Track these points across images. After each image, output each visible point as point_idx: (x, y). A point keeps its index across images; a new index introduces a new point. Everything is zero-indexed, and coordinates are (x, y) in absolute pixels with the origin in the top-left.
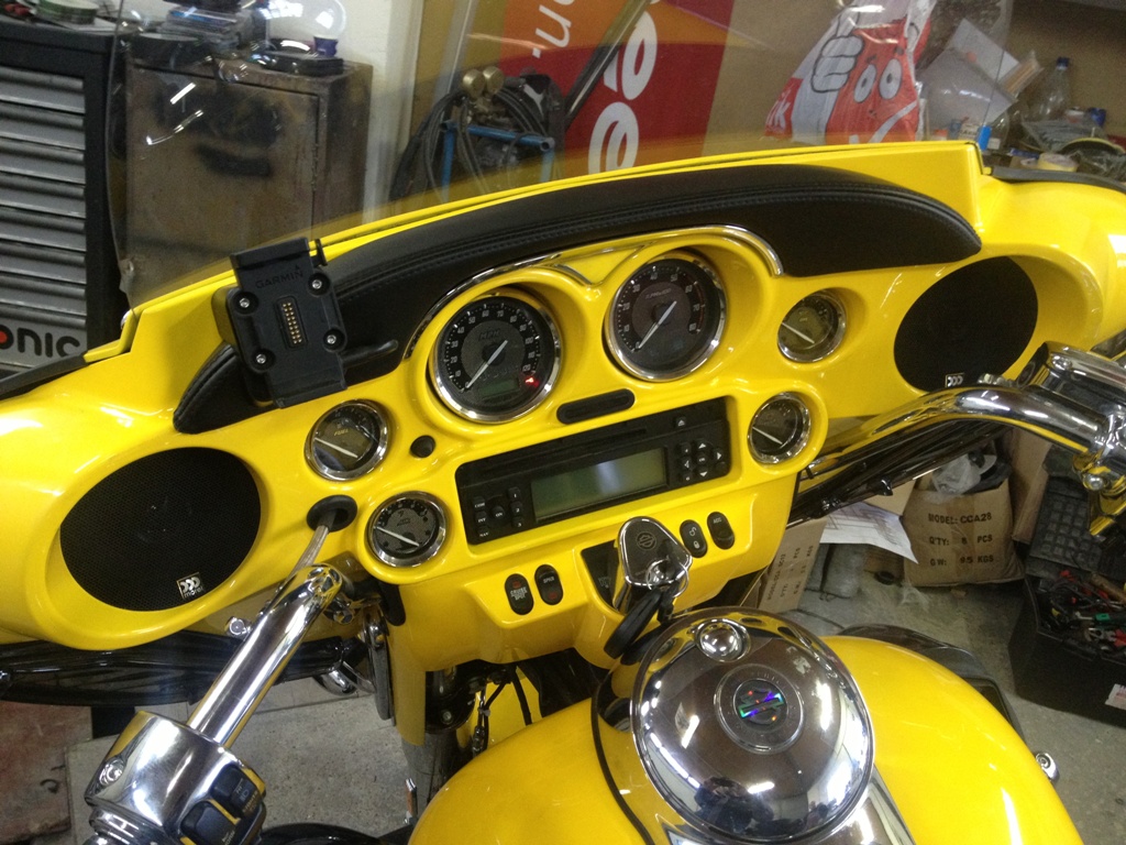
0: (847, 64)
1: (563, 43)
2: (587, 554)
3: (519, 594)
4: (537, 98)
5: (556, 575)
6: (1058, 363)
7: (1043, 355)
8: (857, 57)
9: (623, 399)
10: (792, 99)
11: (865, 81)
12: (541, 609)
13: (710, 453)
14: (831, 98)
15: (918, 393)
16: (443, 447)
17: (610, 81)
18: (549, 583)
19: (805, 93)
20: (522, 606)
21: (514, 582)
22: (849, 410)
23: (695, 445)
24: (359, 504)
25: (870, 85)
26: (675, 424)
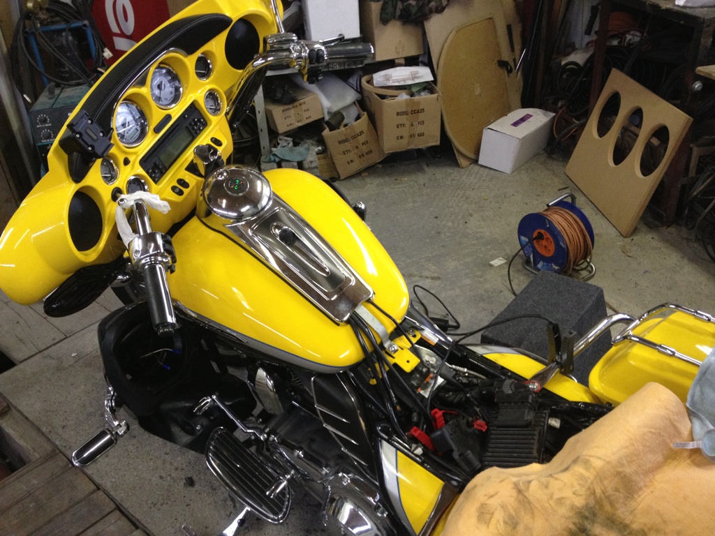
2: (187, 169)
3: (177, 190)
5: (182, 180)
6: (269, 41)
7: (265, 41)
9: (168, 117)
12: (186, 191)
13: (199, 121)
15: (241, 71)
16: (131, 158)
18: (183, 183)
20: (181, 193)
21: (174, 188)
22: (227, 87)
23: (194, 120)
24: (121, 187)
26: (184, 117)
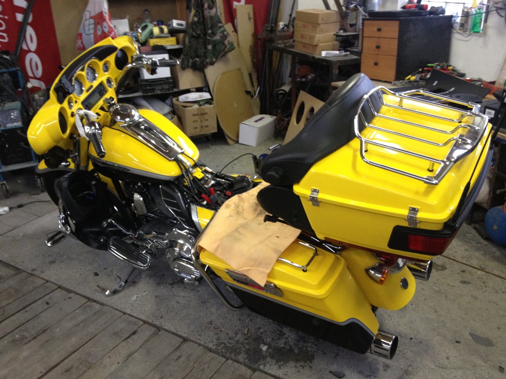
0: (92, 26)
1: (6, 40)
4: (8, 57)
8: (94, 24)
10: (81, 39)
11: (99, 30)
13: (104, 90)
14: (92, 36)
17: (25, 47)
19: (84, 36)
22: (115, 77)
25: (101, 30)
